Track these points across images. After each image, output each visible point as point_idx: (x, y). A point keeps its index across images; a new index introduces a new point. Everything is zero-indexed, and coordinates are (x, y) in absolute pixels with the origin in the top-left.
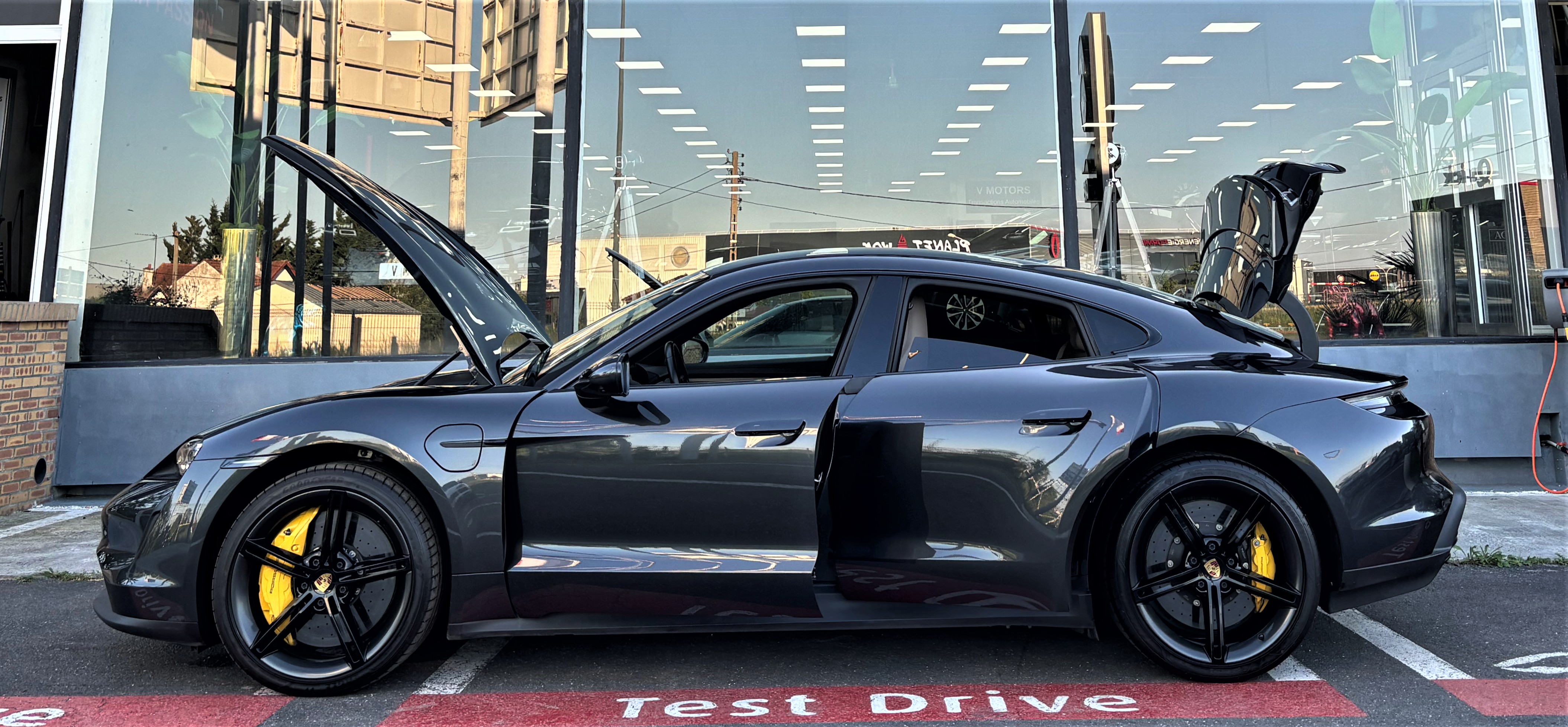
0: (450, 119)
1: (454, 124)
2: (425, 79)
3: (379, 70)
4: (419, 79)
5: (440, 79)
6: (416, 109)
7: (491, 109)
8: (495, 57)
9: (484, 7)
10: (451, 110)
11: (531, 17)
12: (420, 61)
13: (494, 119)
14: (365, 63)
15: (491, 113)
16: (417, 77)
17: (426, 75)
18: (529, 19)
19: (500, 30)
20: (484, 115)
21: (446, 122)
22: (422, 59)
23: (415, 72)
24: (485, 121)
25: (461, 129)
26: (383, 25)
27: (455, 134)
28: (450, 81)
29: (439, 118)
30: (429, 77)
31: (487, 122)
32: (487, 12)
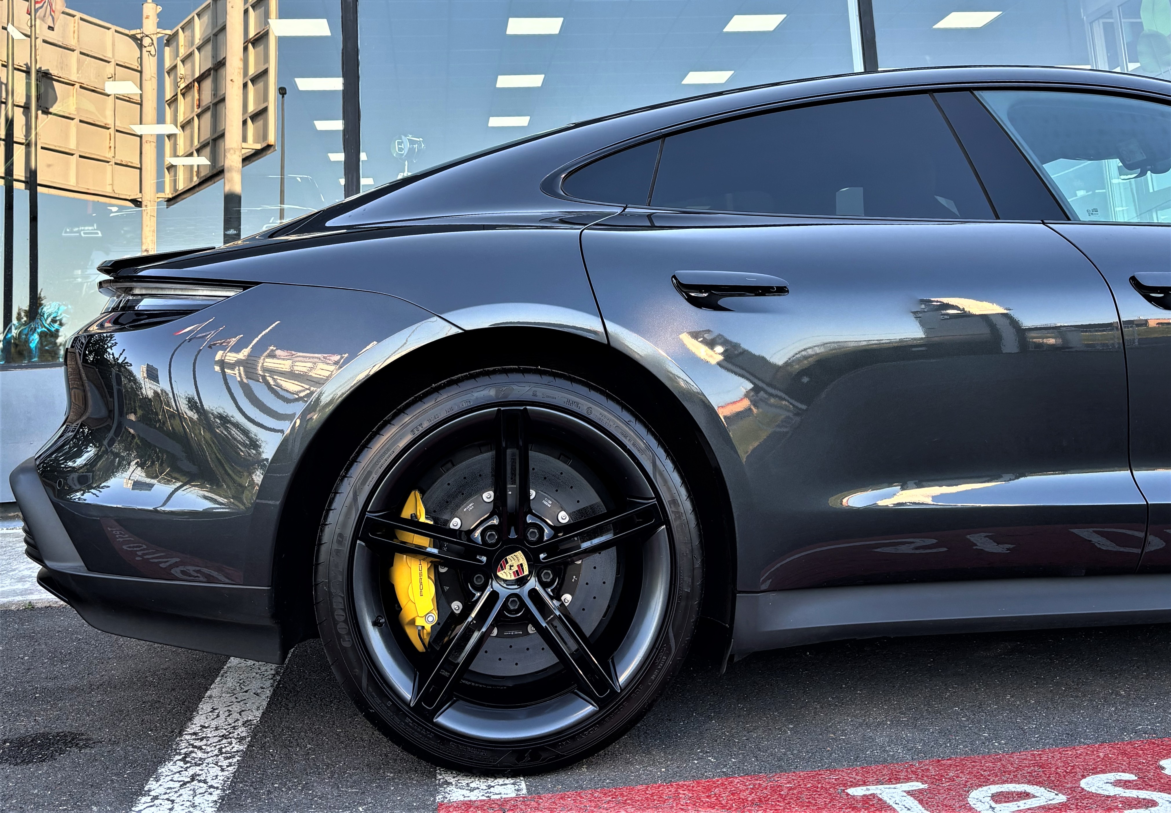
0: (140, 200)
1: (144, 203)
2: (116, 164)
3: (72, 155)
4: (110, 163)
5: (129, 164)
6: (108, 191)
7: (176, 190)
8: (178, 143)
9: (167, 101)
10: (141, 192)
11: (213, 103)
12: (110, 147)
13: (178, 199)
14: (60, 147)
15: (177, 194)
16: (108, 162)
17: (117, 160)
18: (211, 104)
19: (182, 119)
20: (170, 196)
21: (137, 203)
22: (112, 145)
23: (106, 158)
24: (170, 201)
25: (150, 209)
26: (75, 113)
27: (144, 214)
28: (139, 166)
29: (130, 199)
30: (119, 162)
31: (172, 202)
32: (169, 105)
